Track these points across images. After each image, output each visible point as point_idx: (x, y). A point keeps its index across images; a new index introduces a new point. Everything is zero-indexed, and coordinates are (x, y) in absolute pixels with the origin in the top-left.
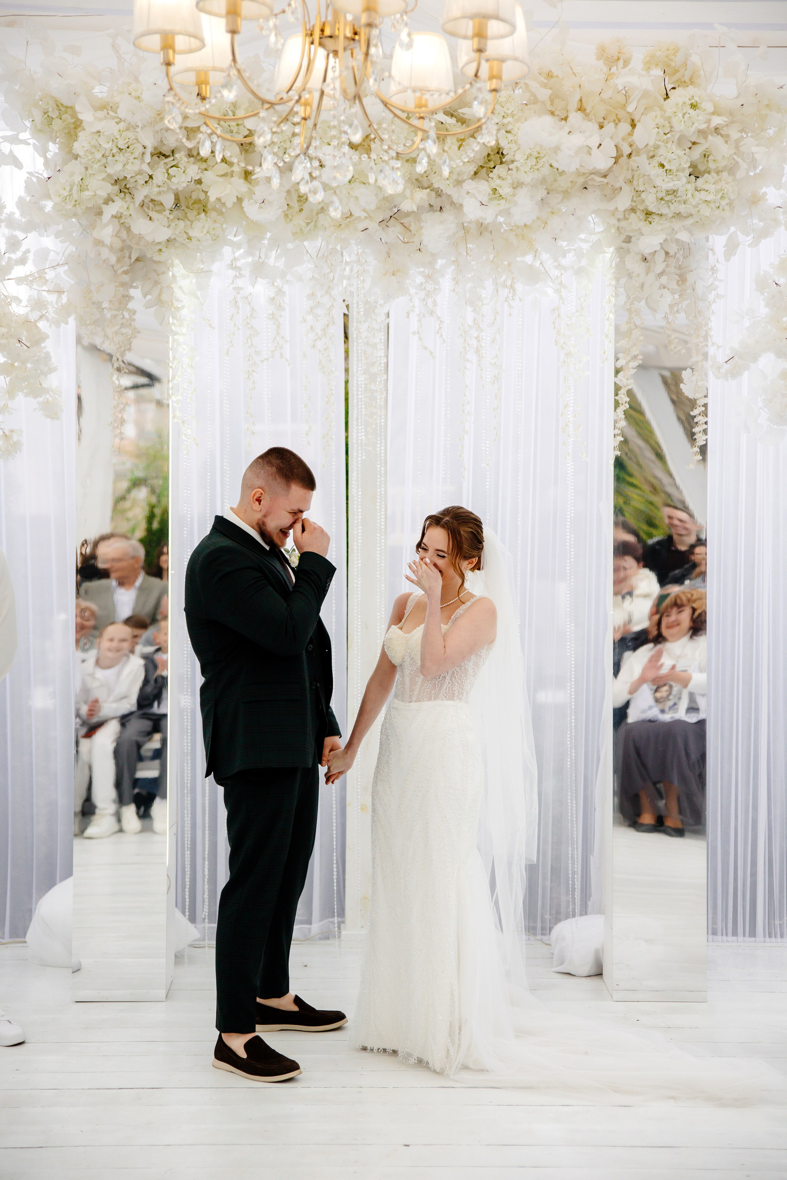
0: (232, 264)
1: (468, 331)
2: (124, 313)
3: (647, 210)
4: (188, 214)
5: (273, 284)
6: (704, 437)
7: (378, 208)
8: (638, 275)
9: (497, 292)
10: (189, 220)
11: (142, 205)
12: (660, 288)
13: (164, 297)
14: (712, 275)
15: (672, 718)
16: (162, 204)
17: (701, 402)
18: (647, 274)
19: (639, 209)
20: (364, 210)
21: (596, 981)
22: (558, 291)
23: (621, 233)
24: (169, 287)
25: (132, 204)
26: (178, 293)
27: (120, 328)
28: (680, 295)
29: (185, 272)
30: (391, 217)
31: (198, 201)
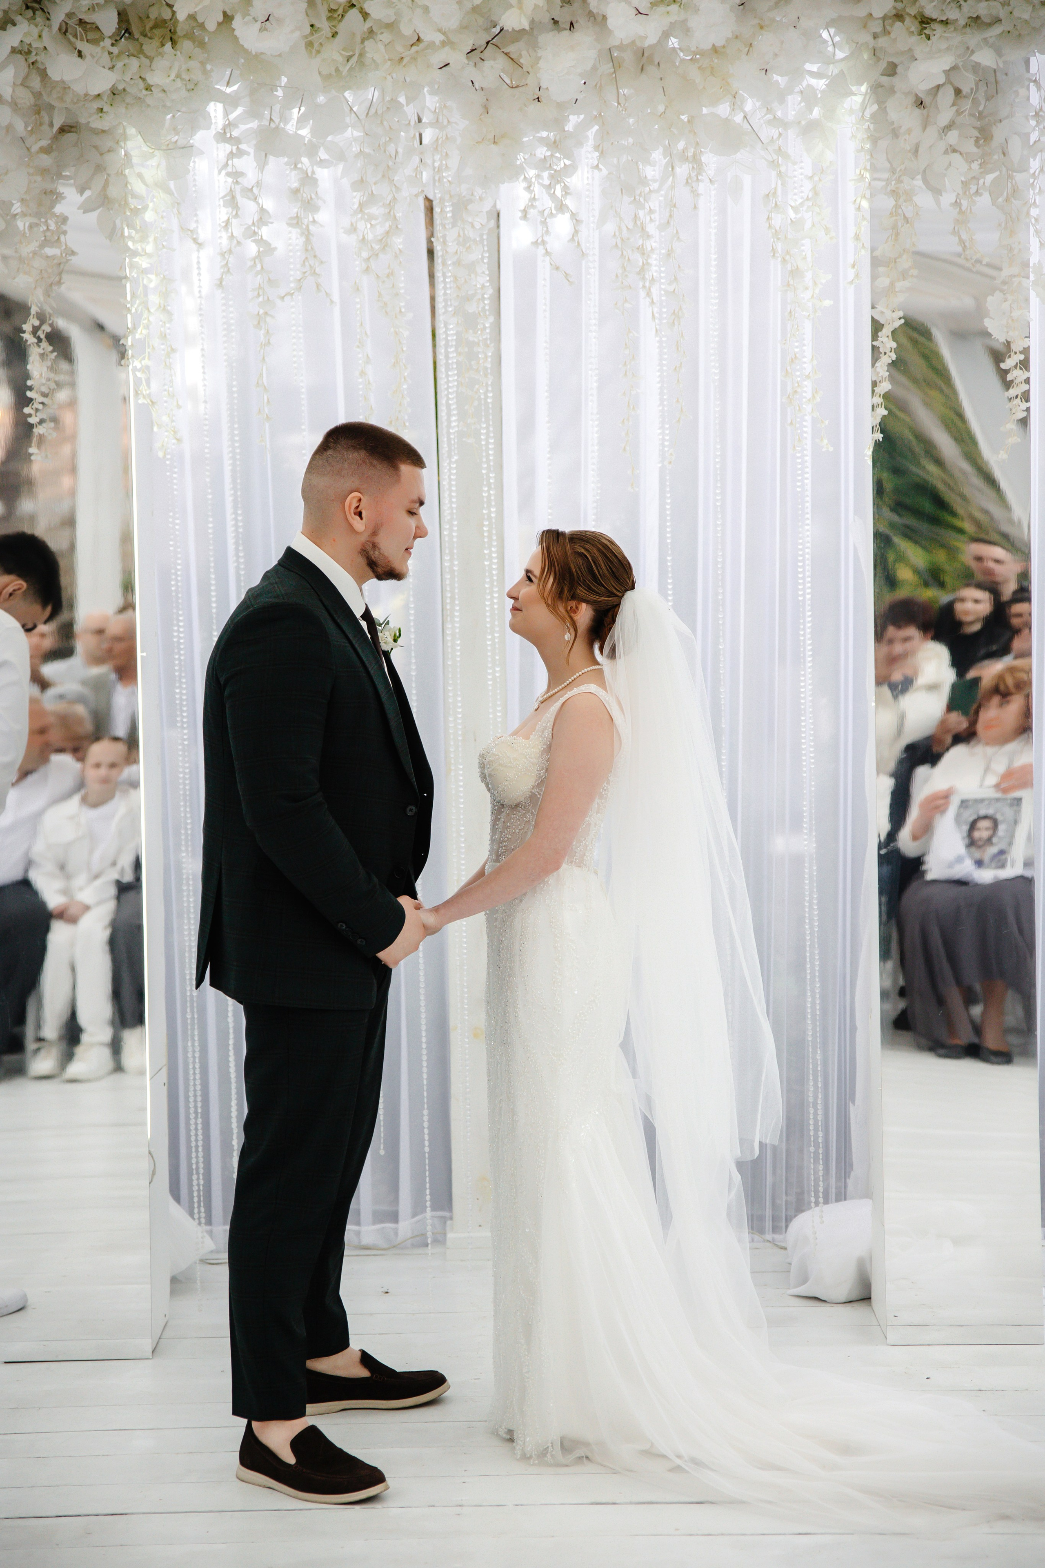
0: (225, 133)
1: (628, 239)
2: (49, 221)
3: (922, 15)
4: (144, 47)
5: (296, 166)
6: (1024, 405)
7: (464, 28)
8: (909, 131)
9: (673, 169)
10: (147, 57)
11: (64, 30)
12: (946, 152)
13: (113, 191)
14: (1036, 126)
15: (995, 877)
16: (97, 28)
17: (1017, 346)
18: (924, 128)
19: (910, 15)
20: (440, 31)
21: (858, 1312)
22: (774, 164)
23: (879, 59)
24: (121, 174)
25: (46, 29)
26: (137, 186)
27: (42, 246)
28: (981, 165)
29: (145, 148)
30: (488, 43)
31: (160, 24)
